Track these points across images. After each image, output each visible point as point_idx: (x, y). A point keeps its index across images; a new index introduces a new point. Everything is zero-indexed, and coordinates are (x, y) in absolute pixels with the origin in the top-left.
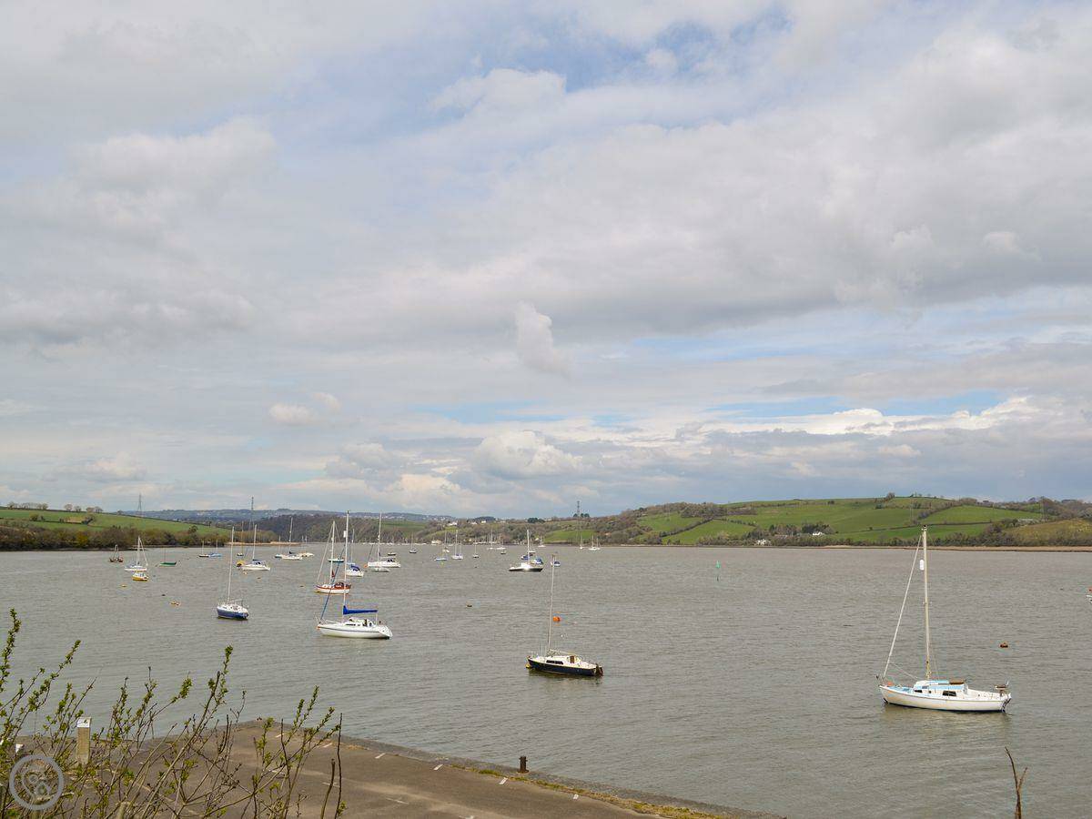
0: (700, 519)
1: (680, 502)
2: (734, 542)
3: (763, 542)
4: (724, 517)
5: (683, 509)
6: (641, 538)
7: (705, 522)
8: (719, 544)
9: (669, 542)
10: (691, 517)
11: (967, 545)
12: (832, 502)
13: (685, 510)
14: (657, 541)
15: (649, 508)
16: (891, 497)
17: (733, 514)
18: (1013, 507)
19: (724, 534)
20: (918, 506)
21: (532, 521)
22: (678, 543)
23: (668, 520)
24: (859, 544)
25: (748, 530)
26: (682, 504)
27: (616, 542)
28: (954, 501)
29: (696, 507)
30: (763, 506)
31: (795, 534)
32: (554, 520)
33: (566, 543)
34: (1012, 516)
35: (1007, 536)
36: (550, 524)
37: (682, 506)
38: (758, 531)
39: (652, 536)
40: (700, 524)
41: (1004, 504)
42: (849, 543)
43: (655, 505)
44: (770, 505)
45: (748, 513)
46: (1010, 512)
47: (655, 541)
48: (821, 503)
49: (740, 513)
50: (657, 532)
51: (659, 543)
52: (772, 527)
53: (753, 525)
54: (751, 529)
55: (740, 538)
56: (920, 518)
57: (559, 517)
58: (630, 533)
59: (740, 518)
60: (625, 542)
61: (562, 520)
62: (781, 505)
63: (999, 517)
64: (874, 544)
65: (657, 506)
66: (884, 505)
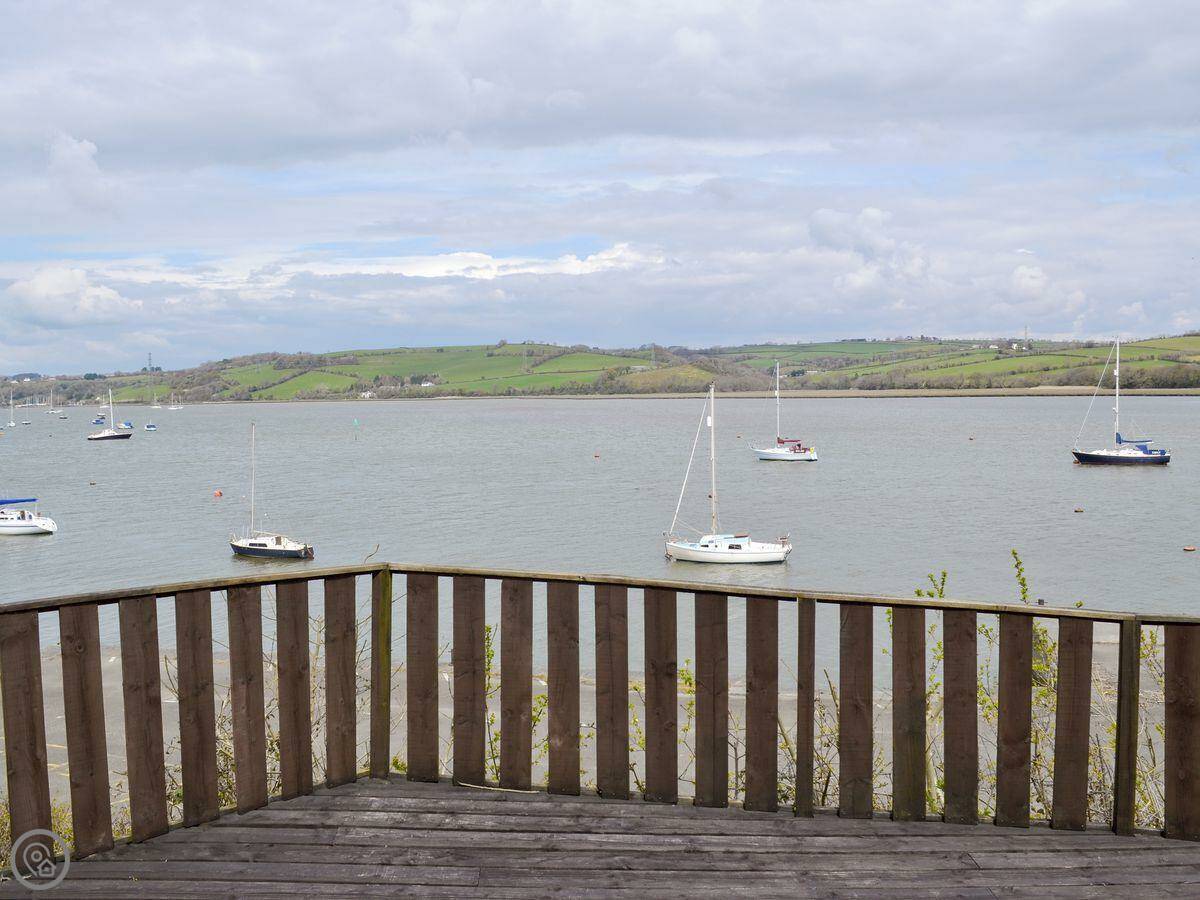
0: (296, 371)
1: (271, 351)
2: (335, 395)
3: (368, 395)
4: (323, 368)
5: (274, 359)
6: (226, 394)
7: (301, 374)
8: (318, 398)
9: (260, 397)
10: (284, 368)
11: (581, 393)
12: (441, 350)
13: (279, 362)
14: (246, 397)
15: (235, 359)
16: (503, 344)
17: (332, 364)
18: (625, 355)
19: (324, 387)
20: (531, 354)
21: (89, 377)
22: (270, 398)
23: (258, 372)
24: (472, 394)
25: (349, 382)
26: (274, 354)
27: (197, 399)
28: (567, 348)
29: (291, 358)
30: (366, 355)
31: (402, 385)
32: (118, 375)
33: (136, 402)
34: (624, 363)
35: (620, 384)
36: (112, 380)
37: (274, 357)
38: (362, 382)
39: (240, 391)
40: (295, 376)
41: (614, 351)
42: (462, 393)
43: (241, 356)
44: (375, 354)
45: (350, 362)
46: (622, 359)
47: (244, 397)
48: (429, 351)
49: (340, 363)
50: (245, 386)
51: (249, 399)
52: (377, 378)
53: (355, 376)
54: (353, 381)
55: (341, 390)
56: (533, 366)
57: (123, 371)
58: (214, 388)
59: (340, 368)
60: (208, 399)
61: (129, 375)
62: (385, 353)
63: (612, 365)
64: (487, 395)
65: (244, 357)
66: (496, 352)
